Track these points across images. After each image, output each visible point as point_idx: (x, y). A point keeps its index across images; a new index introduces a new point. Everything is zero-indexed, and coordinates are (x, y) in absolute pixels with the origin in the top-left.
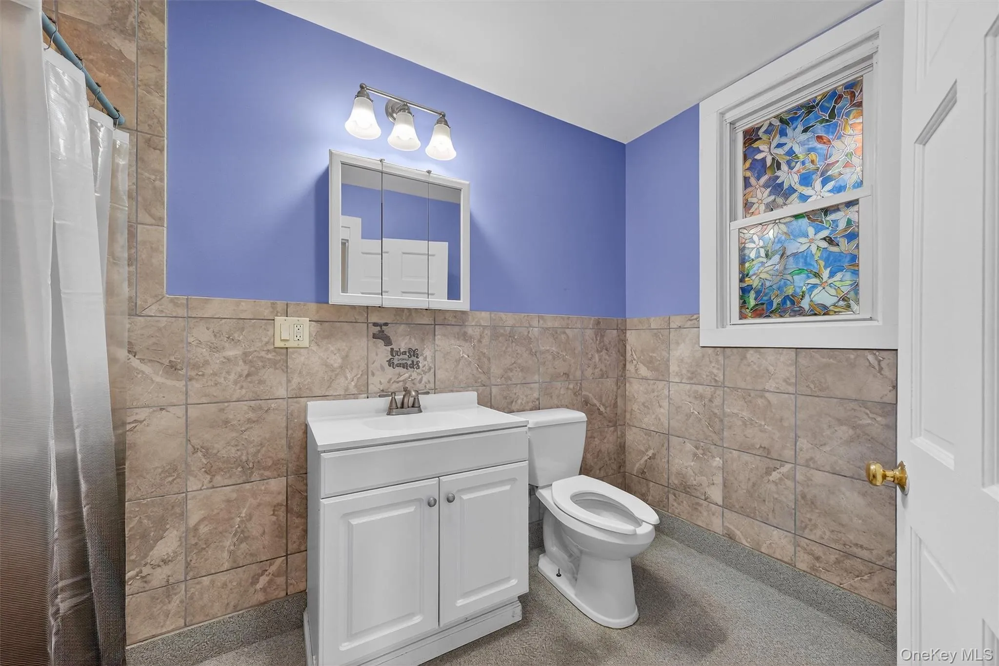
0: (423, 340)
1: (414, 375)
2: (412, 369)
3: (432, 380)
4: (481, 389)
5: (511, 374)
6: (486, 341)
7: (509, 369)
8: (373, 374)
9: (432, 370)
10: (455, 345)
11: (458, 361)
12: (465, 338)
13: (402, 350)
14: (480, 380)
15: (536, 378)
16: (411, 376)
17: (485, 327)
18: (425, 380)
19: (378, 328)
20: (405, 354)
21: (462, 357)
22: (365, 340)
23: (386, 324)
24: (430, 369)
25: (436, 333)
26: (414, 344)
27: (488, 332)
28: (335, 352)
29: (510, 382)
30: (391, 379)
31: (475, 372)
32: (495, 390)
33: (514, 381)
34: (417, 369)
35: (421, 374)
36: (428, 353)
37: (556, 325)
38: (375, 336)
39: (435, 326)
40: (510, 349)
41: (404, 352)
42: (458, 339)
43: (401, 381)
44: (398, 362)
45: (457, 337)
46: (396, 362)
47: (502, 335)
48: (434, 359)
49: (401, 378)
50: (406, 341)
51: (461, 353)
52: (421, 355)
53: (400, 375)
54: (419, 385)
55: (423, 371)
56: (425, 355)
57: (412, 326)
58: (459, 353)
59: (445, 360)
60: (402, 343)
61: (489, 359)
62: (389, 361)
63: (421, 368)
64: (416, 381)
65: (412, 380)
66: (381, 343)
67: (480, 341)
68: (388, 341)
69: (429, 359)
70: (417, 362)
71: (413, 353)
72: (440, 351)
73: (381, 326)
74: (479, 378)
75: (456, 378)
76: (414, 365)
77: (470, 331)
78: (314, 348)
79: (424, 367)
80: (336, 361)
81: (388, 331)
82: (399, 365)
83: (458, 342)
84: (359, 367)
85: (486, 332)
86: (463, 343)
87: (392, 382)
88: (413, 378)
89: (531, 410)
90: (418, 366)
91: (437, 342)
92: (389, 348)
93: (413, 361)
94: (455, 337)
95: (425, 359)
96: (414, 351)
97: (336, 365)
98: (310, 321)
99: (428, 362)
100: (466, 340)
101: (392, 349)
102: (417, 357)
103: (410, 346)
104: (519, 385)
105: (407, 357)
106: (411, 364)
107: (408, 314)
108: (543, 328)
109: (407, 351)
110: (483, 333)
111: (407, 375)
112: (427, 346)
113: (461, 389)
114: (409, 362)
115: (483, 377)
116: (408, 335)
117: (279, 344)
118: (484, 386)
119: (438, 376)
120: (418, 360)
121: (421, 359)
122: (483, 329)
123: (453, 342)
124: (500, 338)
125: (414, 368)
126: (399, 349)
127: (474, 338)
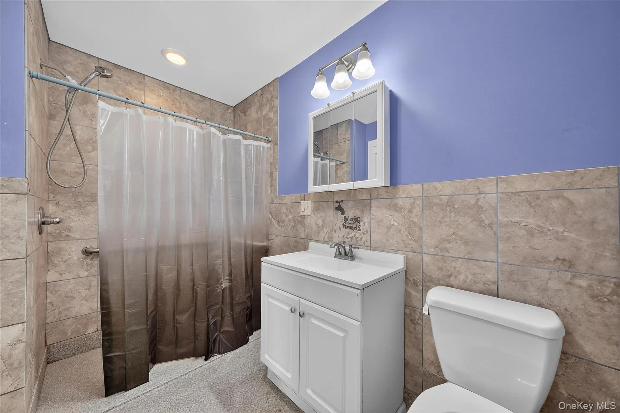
0: (362, 211)
1: (357, 235)
2: (356, 230)
3: (369, 241)
4: (411, 254)
5: (448, 246)
6: (417, 210)
7: (446, 240)
8: (335, 232)
9: (369, 233)
10: (387, 215)
11: (389, 228)
12: (395, 209)
13: (350, 218)
14: (410, 246)
15: (492, 255)
16: (355, 235)
17: (415, 198)
18: (364, 239)
19: (338, 204)
20: (352, 220)
21: (393, 224)
22: (332, 211)
23: (342, 201)
24: (367, 232)
25: (372, 206)
26: (358, 214)
27: (419, 202)
28: (320, 218)
29: (446, 254)
30: (344, 236)
31: (405, 238)
32: (427, 258)
33: (453, 253)
34: (359, 231)
35: (362, 235)
36: (366, 220)
37: (537, 187)
38: (337, 209)
39: (371, 200)
40: (447, 219)
41: (351, 219)
42: (390, 209)
43: (350, 238)
44: (348, 225)
45: (388, 207)
46: (347, 225)
47: (437, 204)
48: (370, 225)
49: (350, 236)
50: (352, 212)
51: (392, 221)
52: (361, 222)
53: (349, 234)
54: (360, 242)
55: (362, 232)
56: (364, 222)
57: (357, 201)
58: (390, 221)
59: (378, 226)
60: (350, 213)
61: (421, 229)
62: (343, 224)
63: (361, 230)
64: (359, 239)
65: (356, 238)
66: (339, 212)
67: (410, 211)
68: (343, 212)
69: (366, 224)
70: (359, 226)
71: (357, 220)
72: (375, 219)
73: (339, 203)
74: (409, 244)
75: (387, 241)
76: (357, 228)
77: (400, 202)
78: (312, 215)
79: (363, 230)
80: (320, 222)
81: (343, 205)
82: (348, 227)
83: (389, 212)
84: (329, 227)
85: (417, 202)
86: (394, 213)
87: (345, 237)
88: (356, 237)
89: (482, 292)
90: (360, 229)
91: (373, 212)
92: (343, 216)
93: (356, 225)
94: (387, 208)
95: (364, 224)
96: (357, 219)
97: (320, 225)
98: (311, 202)
99: (366, 226)
100: (396, 211)
101: (345, 217)
102: (359, 223)
103: (355, 215)
104: (460, 260)
105: (353, 222)
106: (355, 227)
107: (354, 194)
108: (505, 193)
109: (353, 218)
110: (414, 203)
111: (353, 234)
112: (365, 215)
113: (391, 251)
114: (354, 226)
115: (414, 244)
116: (353, 208)
117: (302, 214)
118: (415, 252)
119: (373, 238)
120: (360, 224)
121: (361, 224)
122: (414, 200)
123: (385, 212)
124: (434, 208)
125: (357, 230)
126: (349, 217)
127: (404, 209)
